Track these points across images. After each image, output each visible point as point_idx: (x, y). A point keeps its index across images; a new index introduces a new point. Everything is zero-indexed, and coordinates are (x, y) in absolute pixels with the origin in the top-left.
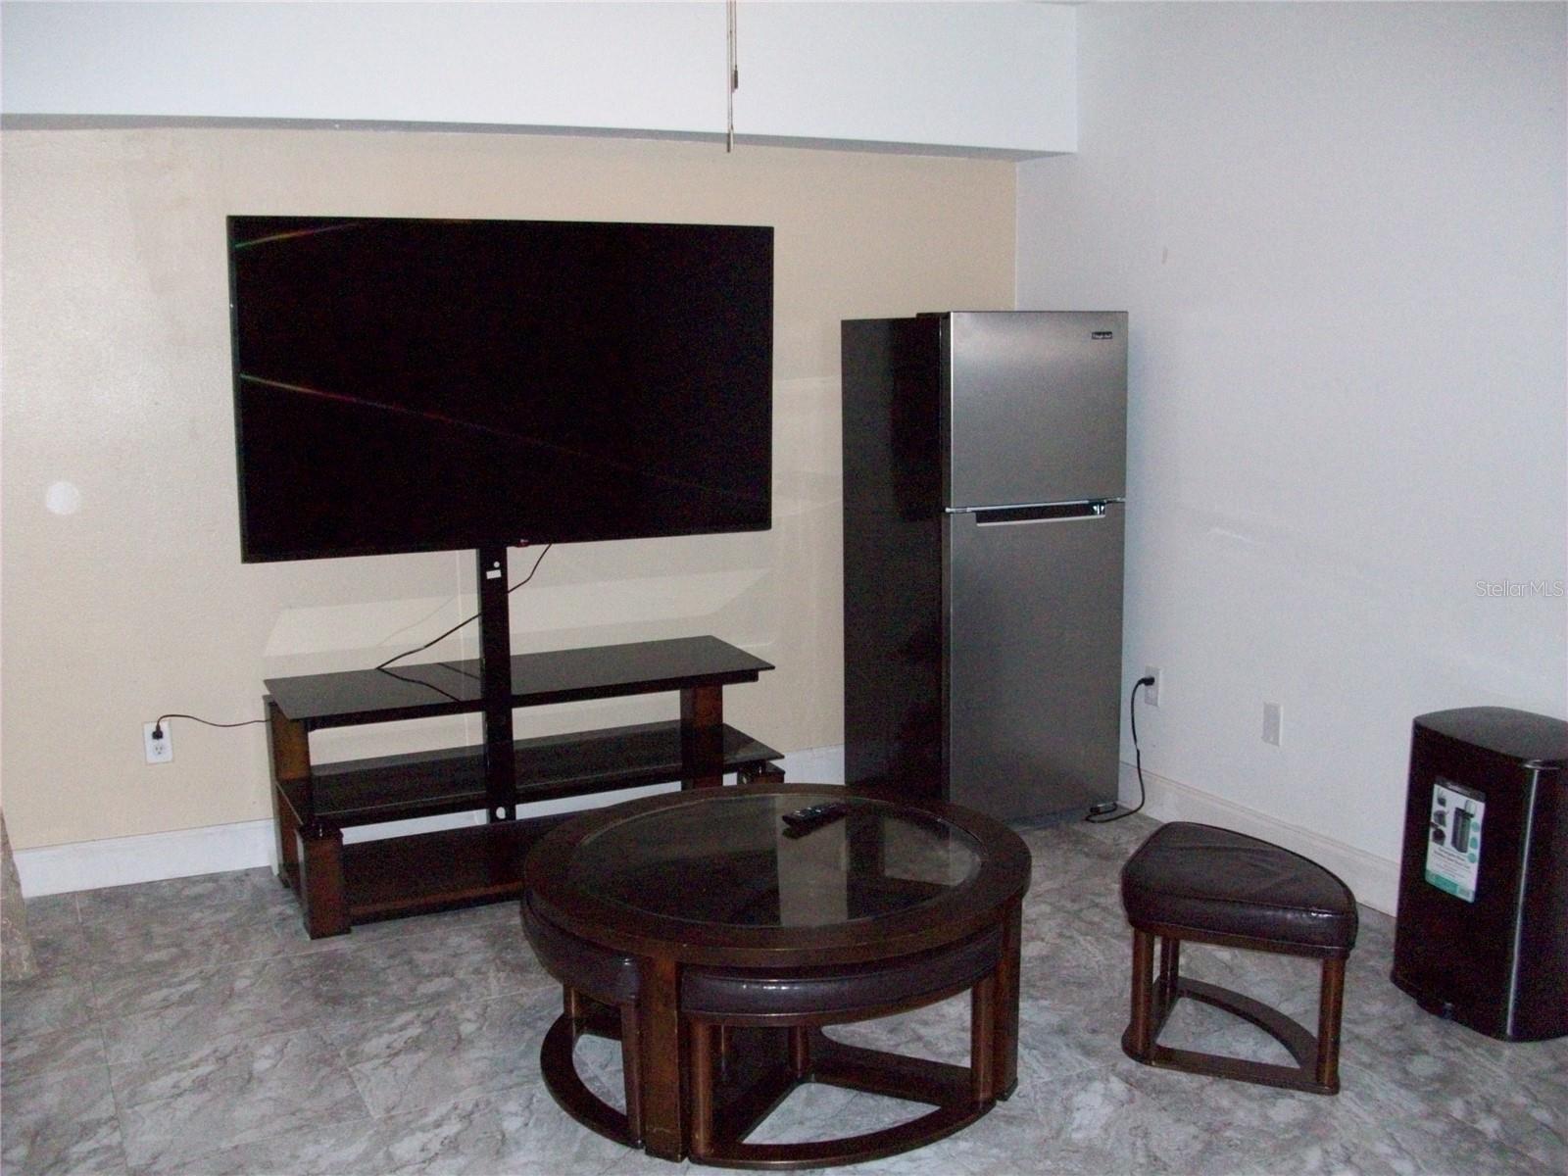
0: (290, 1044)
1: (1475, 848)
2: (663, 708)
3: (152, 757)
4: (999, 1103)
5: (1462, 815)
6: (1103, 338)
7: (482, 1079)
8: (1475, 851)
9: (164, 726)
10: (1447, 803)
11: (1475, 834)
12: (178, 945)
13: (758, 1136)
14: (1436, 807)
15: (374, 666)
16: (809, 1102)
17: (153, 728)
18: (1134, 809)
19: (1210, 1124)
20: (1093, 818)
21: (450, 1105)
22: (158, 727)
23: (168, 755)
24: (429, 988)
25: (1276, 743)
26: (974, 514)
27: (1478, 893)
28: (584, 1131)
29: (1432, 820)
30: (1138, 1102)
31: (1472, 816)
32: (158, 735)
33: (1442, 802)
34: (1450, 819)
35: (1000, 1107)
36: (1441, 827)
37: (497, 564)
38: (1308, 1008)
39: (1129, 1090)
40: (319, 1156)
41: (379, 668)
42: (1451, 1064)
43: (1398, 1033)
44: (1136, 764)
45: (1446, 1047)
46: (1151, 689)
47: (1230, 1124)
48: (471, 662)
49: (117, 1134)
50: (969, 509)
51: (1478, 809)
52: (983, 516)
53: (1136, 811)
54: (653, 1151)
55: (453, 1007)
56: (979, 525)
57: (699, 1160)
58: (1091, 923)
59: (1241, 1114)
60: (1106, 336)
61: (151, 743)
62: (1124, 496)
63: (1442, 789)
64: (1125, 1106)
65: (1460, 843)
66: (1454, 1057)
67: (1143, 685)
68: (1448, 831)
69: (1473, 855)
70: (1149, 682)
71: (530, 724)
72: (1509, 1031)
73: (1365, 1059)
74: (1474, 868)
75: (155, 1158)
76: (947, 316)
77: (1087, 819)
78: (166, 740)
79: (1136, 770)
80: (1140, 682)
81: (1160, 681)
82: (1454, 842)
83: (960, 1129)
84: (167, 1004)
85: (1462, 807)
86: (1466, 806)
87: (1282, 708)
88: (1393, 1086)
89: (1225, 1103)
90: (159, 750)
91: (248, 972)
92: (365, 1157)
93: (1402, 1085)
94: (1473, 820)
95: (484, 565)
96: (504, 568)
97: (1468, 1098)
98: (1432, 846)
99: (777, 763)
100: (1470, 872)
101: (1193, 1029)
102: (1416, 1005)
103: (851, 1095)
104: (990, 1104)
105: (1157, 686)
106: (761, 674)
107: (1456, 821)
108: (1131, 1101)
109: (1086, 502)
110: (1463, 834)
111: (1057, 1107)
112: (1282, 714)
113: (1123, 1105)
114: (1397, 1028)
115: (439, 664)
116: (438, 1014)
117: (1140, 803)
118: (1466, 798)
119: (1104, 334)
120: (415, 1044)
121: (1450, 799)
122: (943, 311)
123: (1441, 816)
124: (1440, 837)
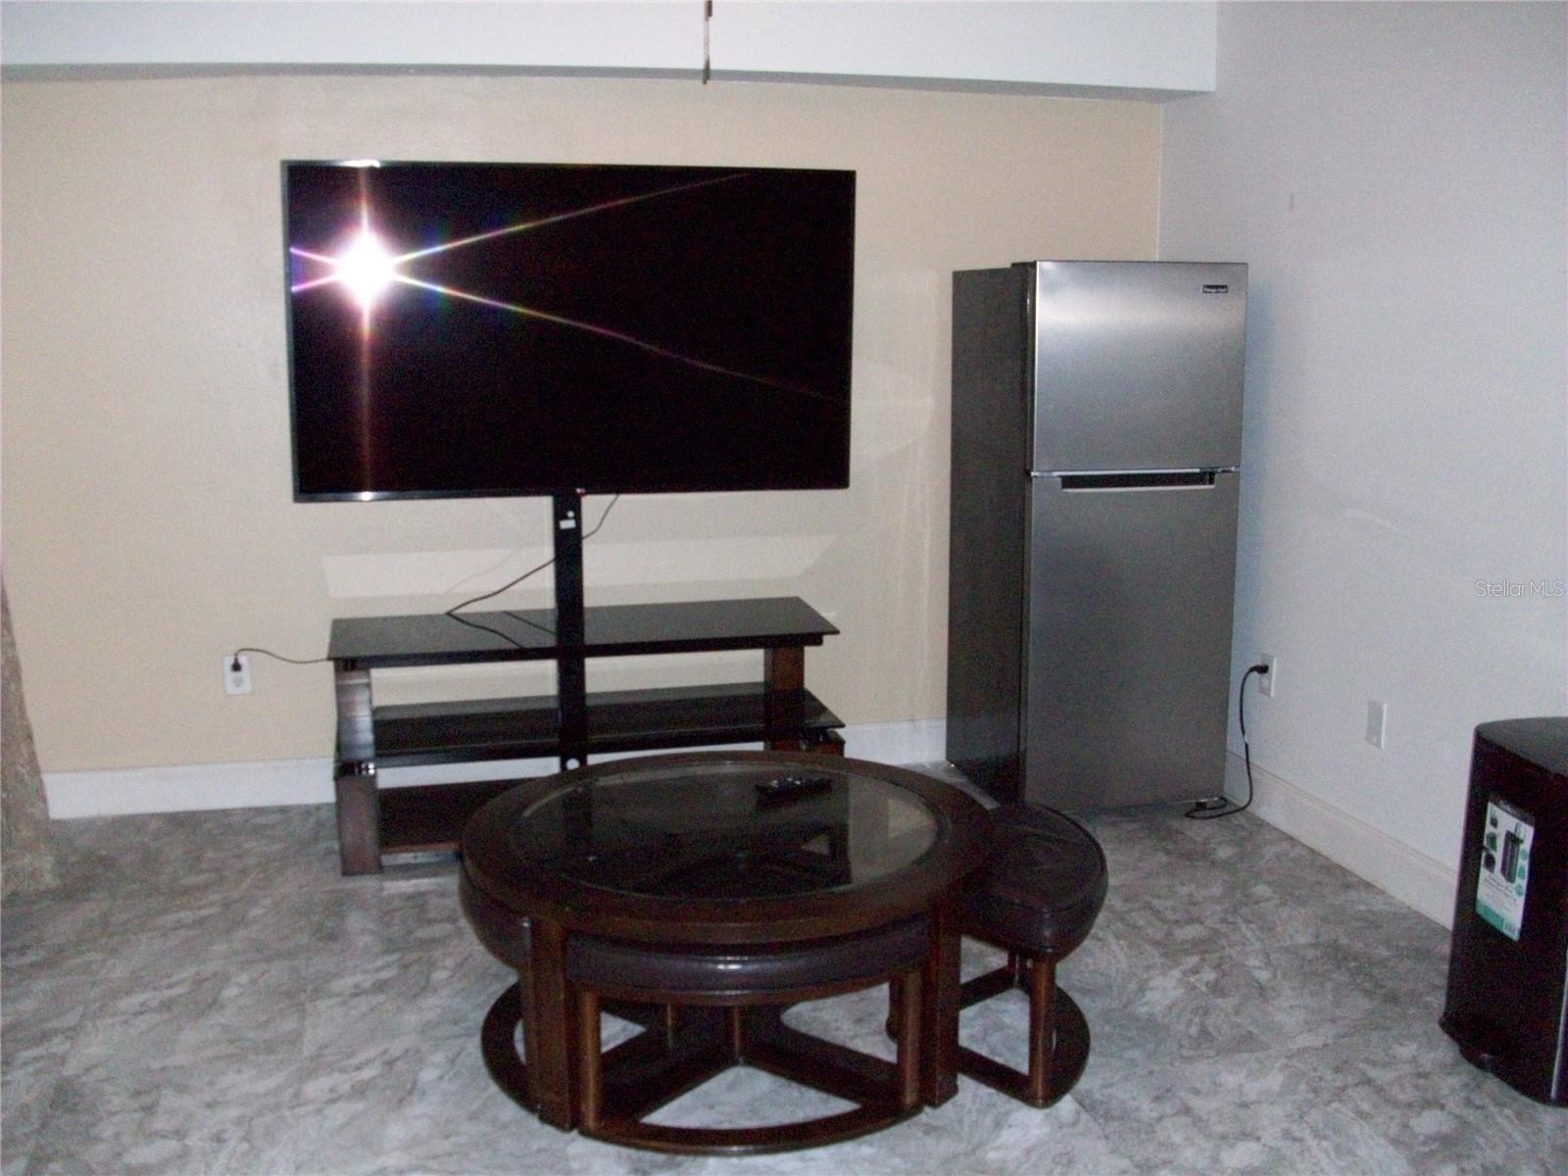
0: (267, 975)
1: (1523, 878)
2: (745, 667)
3: (231, 689)
4: (927, 1109)
5: (1513, 840)
6: (1217, 292)
7: (425, 1029)
8: (1522, 882)
9: (243, 660)
10: (1499, 824)
11: (1523, 863)
12: (217, 870)
13: (664, 1116)
14: (1489, 829)
15: (442, 609)
16: (732, 1087)
17: (230, 661)
18: (1242, 805)
19: (1148, 1159)
20: (1196, 814)
21: (381, 1049)
22: (236, 660)
23: (247, 687)
24: (423, 933)
25: (1378, 744)
26: (1059, 480)
27: (1523, 931)
28: (494, 1088)
29: (1485, 843)
30: (1080, 1128)
31: (1522, 841)
32: (236, 667)
33: (1494, 823)
34: (1500, 843)
35: (928, 1115)
36: (1492, 852)
37: (571, 514)
38: (1329, 1041)
39: (1078, 1113)
40: (234, 1085)
41: (449, 614)
42: (1464, 1123)
43: (1421, 1081)
44: (1244, 756)
45: (1468, 1102)
46: (1264, 679)
47: (1171, 1162)
48: (543, 612)
49: (68, 1045)
50: (1056, 474)
51: (1527, 833)
52: (1069, 482)
53: (1244, 808)
54: (546, 1118)
55: (437, 954)
56: (1065, 490)
57: (586, 1133)
58: (1134, 926)
59: (1189, 1153)
60: (1220, 290)
61: (231, 675)
62: (1238, 466)
63: (1495, 808)
64: (1064, 1130)
65: (1509, 873)
66: (1471, 1116)
67: (1255, 674)
68: (1498, 856)
69: (1519, 886)
70: (1263, 669)
71: (605, 676)
72: (1553, 1094)
73: (1366, 1107)
74: (1521, 901)
75: (88, 1070)
76: (1033, 265)
77: (1187, 815)
78: (244, 673)
79: (1245, 763)
80: (1252, 670)
81: (1274, 670)
82: (1503, 870)
83: (870, 1132)
84: (179, 926)
85: (1512, 831)
86: (1516, 830)
87: (1385, 706)
88: (1382, 1141)
89: (1177, 1139)
90: (238, 683)
91: (268, 902)
92: (277, 1091)
93: (1395, 1142)
94: (1522, 847)
95: (559, 515)
96: (578, 518)
97: (1465, 1165)
98: (1484, 873)
99: (839, 731)
100: (1515, 905)
101: (1185, 1053)
102: (1458, 1052)
103: (779, 1084)
104: (916, 1109)
105: (1271, 675)
106: (826, 638)
107: (1506, 844)
108: (1075, 1124)
109: (1197, 470)
110: (1511, 864)
111: (988, 1121)
112: (1385, 711)
113: (1061, 1128)
114: (1419, 1075)
115: (507, 613)
116: (420, 958)
117: (1248, 799)
118: (1517, 821)
119: (1216, 287)
120: (380, 987)
121: (1503, 820)
122: (1029, 261)
123: (1493, 839)
124: (1490, 862)
